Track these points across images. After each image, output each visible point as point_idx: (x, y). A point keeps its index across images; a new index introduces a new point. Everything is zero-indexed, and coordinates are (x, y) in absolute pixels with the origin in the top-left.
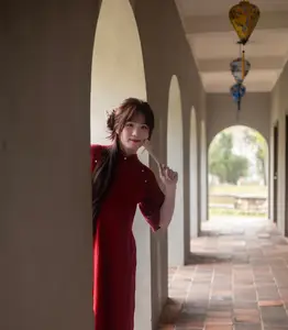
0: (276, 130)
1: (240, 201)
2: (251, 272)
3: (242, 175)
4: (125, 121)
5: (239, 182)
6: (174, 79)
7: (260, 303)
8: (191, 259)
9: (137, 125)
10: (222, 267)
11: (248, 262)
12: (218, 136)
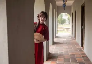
0: (72, 14)
1: (64, 29)
2: (67, 46)
3: (64, 23)
4: (41, 16)
5: (64, 24)
6: (51, 5)
7: (69, 54)
8: (54, 43)
9: (43, 17)
10: (61, 45)
11: (66, 44)
12: (59, 16)
